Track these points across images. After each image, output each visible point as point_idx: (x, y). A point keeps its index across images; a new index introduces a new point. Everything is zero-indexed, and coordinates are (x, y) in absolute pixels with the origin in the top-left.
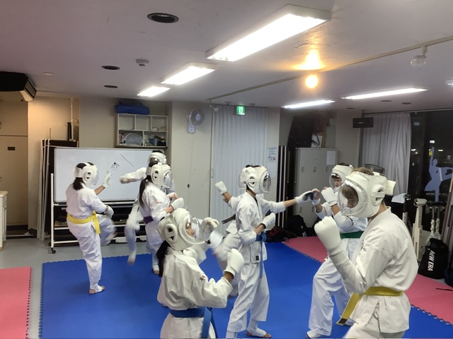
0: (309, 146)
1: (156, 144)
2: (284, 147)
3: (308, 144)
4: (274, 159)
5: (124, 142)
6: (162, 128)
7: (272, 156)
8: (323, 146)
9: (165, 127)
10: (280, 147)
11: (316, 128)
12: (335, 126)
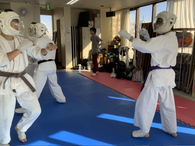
0: (88, 26)
2: (74, 27)
4: (69, 33)
7: (68, 31)
10: (72, 27)
11: (90, 18)
12: (100, 17)
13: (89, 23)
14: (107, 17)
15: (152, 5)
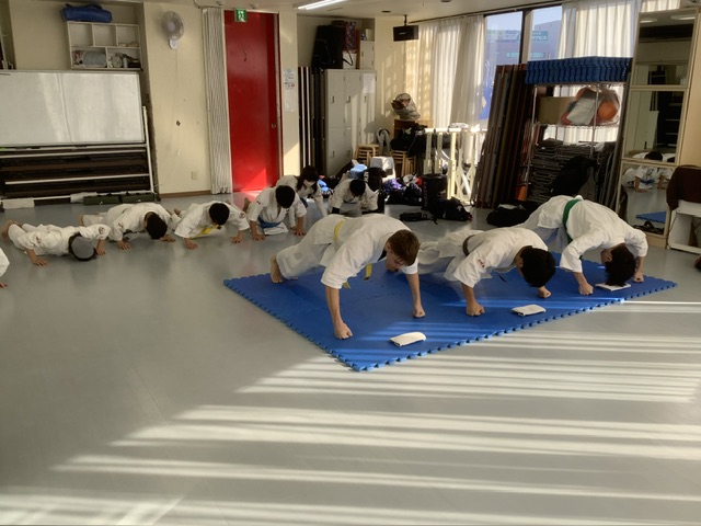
0: (340, 67)
1: (126, 65)
2: (305, 69)
4: (293, 85)
5: (81, 62)
6: (132, 43)
9: (136, 42)
10: (299, 69)
11: (348, 42)
12: (373, 40)
14: (396, 40)
15: (521, 13)
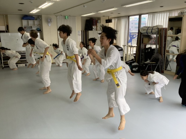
2: (83, 31)
3: (91, 29)
5: (26, 30)
6: (39, 25)
7: (79, 34)
8: (96, 30)
9: (40, 25)
11: (94, 23)
12: (100, 23)
13: (93, 27)
14: (106, 23)
15: (138, 16)
